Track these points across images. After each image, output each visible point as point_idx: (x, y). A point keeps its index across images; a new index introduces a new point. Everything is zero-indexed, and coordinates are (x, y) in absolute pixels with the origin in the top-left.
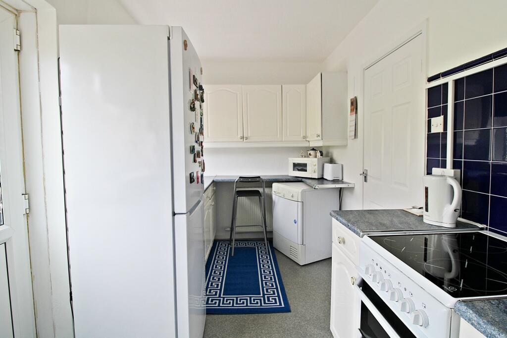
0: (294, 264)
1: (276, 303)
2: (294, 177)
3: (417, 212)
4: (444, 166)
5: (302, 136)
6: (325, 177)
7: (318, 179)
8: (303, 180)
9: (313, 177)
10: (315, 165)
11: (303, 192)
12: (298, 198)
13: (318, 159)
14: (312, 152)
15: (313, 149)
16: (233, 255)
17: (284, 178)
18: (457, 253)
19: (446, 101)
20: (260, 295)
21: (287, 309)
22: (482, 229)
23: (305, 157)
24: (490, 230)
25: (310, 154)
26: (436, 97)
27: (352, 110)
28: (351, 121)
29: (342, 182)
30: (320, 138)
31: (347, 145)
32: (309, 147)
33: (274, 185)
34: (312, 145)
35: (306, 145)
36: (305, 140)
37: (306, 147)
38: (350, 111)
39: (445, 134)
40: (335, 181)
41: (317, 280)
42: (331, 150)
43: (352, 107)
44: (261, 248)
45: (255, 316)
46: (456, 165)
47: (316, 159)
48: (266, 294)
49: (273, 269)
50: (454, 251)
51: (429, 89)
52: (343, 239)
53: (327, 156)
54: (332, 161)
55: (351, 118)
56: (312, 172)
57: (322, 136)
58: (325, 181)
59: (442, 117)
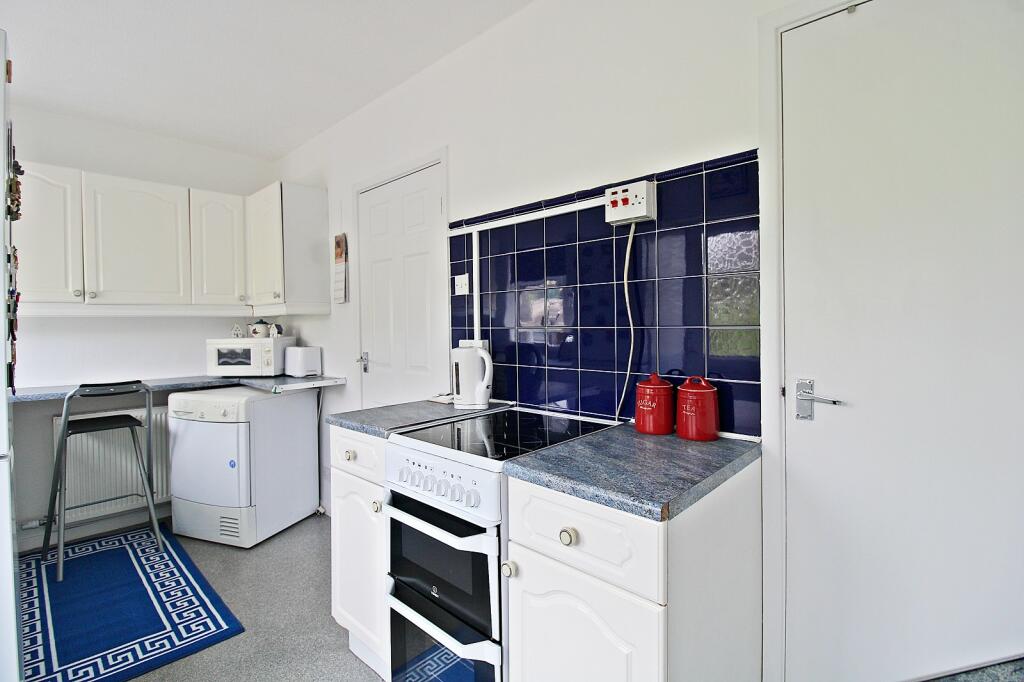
0: (231, 551)
1: (207, 628)
2: (219, 378)
3: (446, 400)
4: (471, 337)
5: (236, 295)
6: (288, 373)
7: (276, 377)
8: (243, 381)
9: (264, 375)
10: (269, 351)
11: (249, 404)
12: (238, 416)
13: (275, 340)
14: (260, 328)
15: (261, 322)
16: (61, 578)
17: (198, 382)
18: (492, 440)
19: (470, 256)
20: (165, 629)
21: (236, 629)
22: (512, 406)
23: (243, 337)
24: (520, 406)
25: (255, 332)
26: (459, 248)
27: (338, 256)
28: (336, 273)
29: (322, 377)
30: (281, 300)
31: (330, 314)
32: (253, 318)
33: (173, 398)
34: (259, 313)
35: (247, 313)
36: (243, 303)
37: (245, 318)
38: (334, 256)
39: (471, 297)
40: (308, 378)
41: (286, 562)
42: (296, 324)
43: (339, 250)
44: (139, 544)
45: (165, 669)
46: (484, 335)
47: (270, 340)
48: (179, 624)
49: (183, 574)
50: (489, 437)
51: (451, 238)
52: (354, 452)
53: (289, 334)
54: (299, 343)
55: (336, 268)
56: (262, 364)
57: (284, 296)
58: (289, 380)
59: (467, 275)
